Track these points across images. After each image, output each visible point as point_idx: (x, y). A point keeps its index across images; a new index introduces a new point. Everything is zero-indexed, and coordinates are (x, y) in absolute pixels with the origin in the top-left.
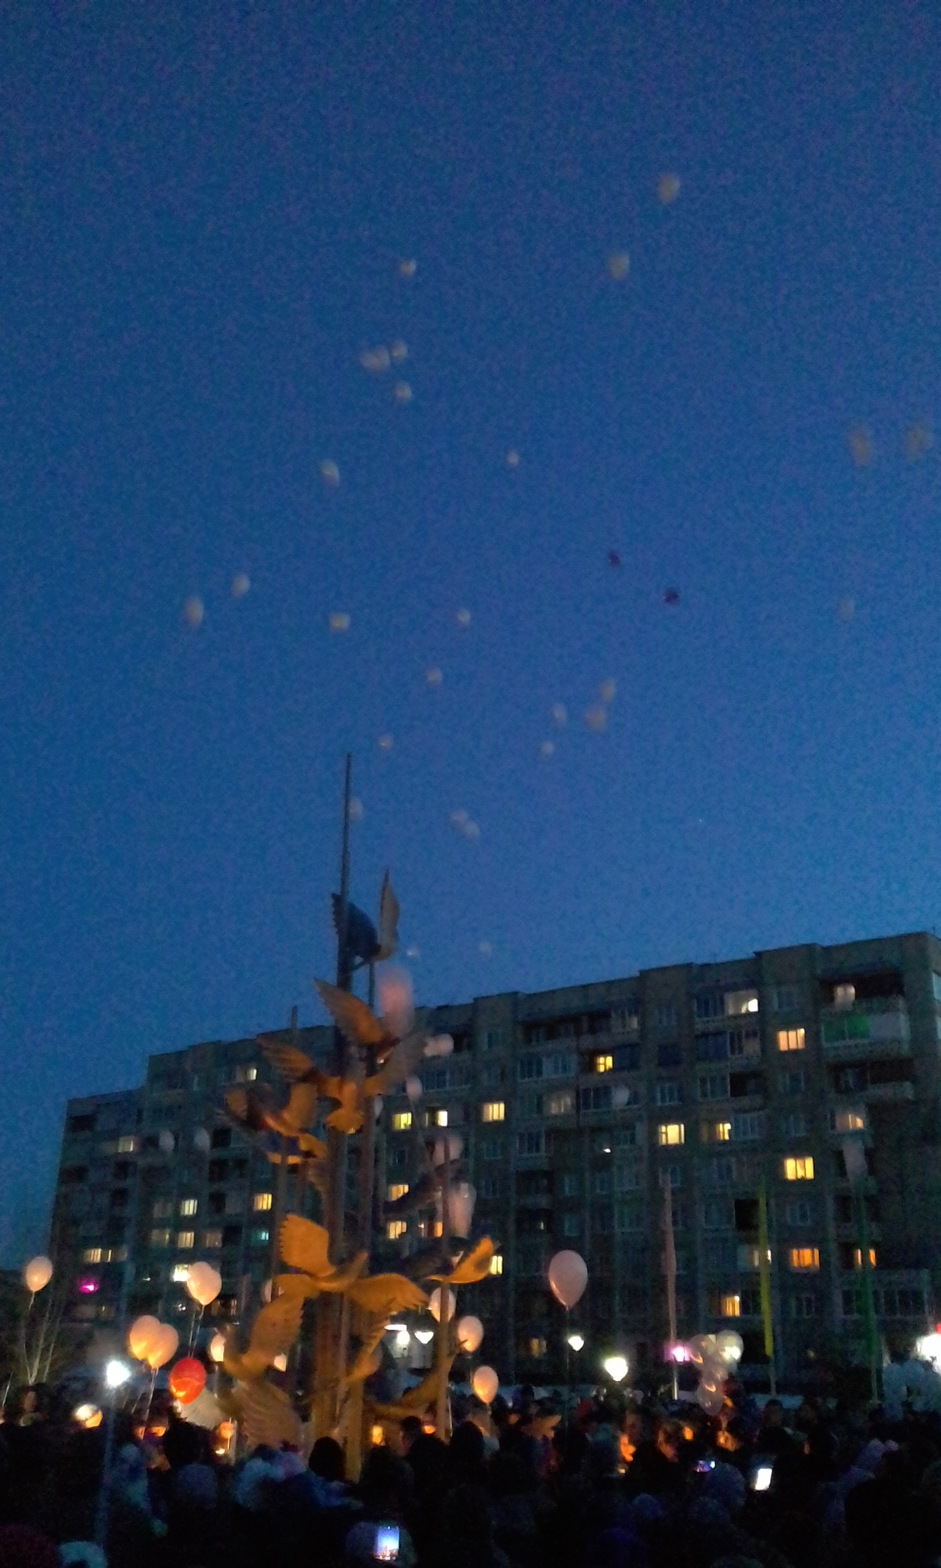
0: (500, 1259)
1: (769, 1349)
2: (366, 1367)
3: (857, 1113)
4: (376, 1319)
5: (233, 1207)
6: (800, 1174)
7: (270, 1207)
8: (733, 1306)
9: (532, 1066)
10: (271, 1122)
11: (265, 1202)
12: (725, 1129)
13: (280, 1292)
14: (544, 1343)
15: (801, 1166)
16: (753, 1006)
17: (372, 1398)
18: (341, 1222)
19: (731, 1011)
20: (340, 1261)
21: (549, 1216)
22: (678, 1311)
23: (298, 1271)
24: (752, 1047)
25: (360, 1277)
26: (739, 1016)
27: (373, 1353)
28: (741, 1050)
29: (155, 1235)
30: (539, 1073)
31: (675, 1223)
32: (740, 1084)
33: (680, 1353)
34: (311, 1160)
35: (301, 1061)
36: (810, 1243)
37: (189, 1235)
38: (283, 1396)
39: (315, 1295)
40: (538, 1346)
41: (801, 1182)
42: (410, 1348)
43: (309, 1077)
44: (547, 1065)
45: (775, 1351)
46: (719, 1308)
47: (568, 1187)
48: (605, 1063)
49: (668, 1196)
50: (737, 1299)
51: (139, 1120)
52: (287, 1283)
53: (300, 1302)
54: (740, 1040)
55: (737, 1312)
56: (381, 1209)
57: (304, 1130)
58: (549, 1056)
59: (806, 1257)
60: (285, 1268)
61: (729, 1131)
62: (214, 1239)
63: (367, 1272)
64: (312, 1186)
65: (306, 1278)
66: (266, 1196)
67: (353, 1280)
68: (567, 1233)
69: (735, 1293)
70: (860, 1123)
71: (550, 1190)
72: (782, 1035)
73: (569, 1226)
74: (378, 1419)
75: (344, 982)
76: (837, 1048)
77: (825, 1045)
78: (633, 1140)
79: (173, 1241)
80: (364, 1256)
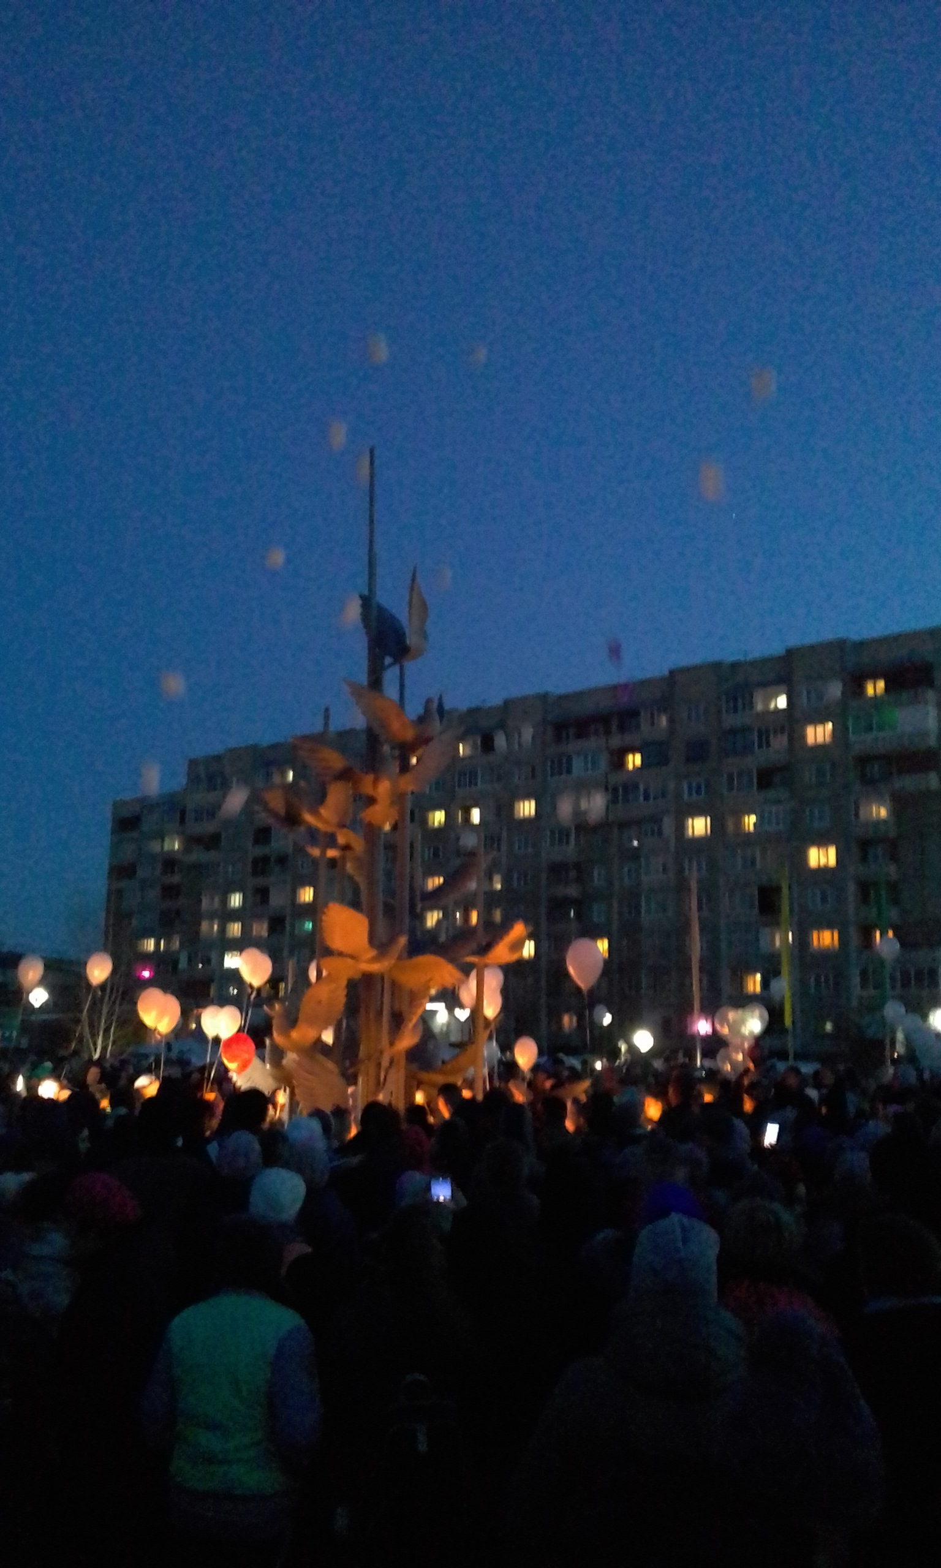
0: (532, 943)
1: (788, 1021)
2: (408, 1040)
3: (881, 803)
4: (416, 997)
5: (277, 900)
6: (823, 862)
7: (311, 898)
8: (754, 983)
9: (563, 765)
10: (308, 818)
11: (307, 895)
12: (750, 821)
13: (325, 973)
14: (575, 1019)
15: (823, 855)
16: (782, 702)
17: (414, 1067)
18: (380, 908)
19: (759, 707)
20: (380, 944)
21: (578, 903)
22: (701, 989)
23: (341, 954)
24: (779, 742)
25: (400, 958)
26: (767, 713)
27: (415, 1026)
28: (768, 745)
29: (204, 926)
30: (569, 771)
31: (700, 909)
32: (766, 778)
33: (703, 1027)
34: (348, 854)
35: (336, 761)
36: (830, 926)
37: (236, 925)
38: (330, 1065)
39: (357, 976)
40: (568, 1021)
41: (823, 871)
42: (448, 1025)
43: (345, 775)
44: (577, 764)
45: (793, 1023)
46: (741, 985)
47: (598, 876)
48: (634, 760)
49: (694, 885)
50: (758, 976)
51: (182, 821)
52: (330, 966)
53: (344, 983)
54: (768, 737)
55: (758, 989)
56: (418, 898)
57: (342, 826)
58: (579, 754)
59: (826, 939)
60: (328, 952)
61: (755, 824)
62: (261, 929)
63: (405, 955)
64: (351, 878)
65: (349, 961)
66: (307, 889)
67: (393, 961)
68: (595, 920)
69: (755, 971)
70: (883, 813)
71: (579, 880)
72: (810, 731)
73: (597, 913)
74: (419, 1085)
75: (376, 683)
76: (862, 741)
77: (852, 737)
78: (660, 833)
79: (223, 930)
80: (403, 940)
